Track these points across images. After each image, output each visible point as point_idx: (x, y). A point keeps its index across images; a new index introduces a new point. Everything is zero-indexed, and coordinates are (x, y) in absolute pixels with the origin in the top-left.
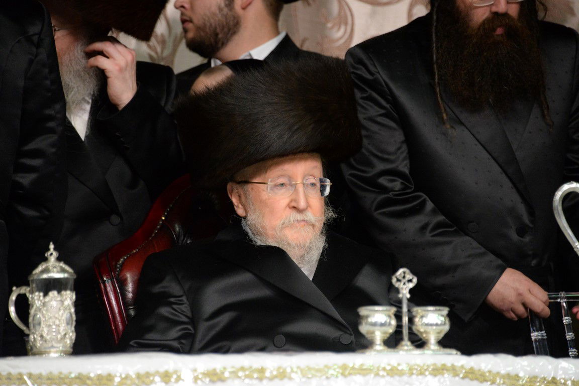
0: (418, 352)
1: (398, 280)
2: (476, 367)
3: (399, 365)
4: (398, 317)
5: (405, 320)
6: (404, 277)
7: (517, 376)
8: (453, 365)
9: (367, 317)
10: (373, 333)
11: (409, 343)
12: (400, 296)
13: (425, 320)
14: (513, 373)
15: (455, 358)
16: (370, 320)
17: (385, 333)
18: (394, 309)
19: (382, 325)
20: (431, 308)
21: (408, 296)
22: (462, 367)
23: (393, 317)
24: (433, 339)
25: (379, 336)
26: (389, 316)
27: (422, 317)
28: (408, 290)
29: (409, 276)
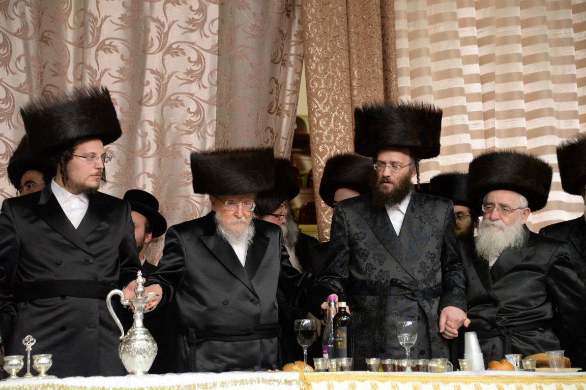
0: (35, 378)
1: (26, 342)
2: (65, 384)
3: (24, 385)
4: (25, 360)
5: (29, 362)
6: (29, 340)
7: (85, 387)
8: (53, 384)
9: (8, 361)
10: (11, 369)
11: (30, 374)
12: (27, 349)
13: (39, 362)
14: (83, 386)
15: (54, 380)
16: (9, 363)
17: (18, 369)
18: (23, 357)
19: (16, 365)
20: (43, 355)
21: (31, 349)
22: (58, 384)
23: (22, 361)
24: (43, 371)
25: (14, 371)
26: (20, 361)
27: (38, 360)
28: (31, 346)
29: (32, 339)
